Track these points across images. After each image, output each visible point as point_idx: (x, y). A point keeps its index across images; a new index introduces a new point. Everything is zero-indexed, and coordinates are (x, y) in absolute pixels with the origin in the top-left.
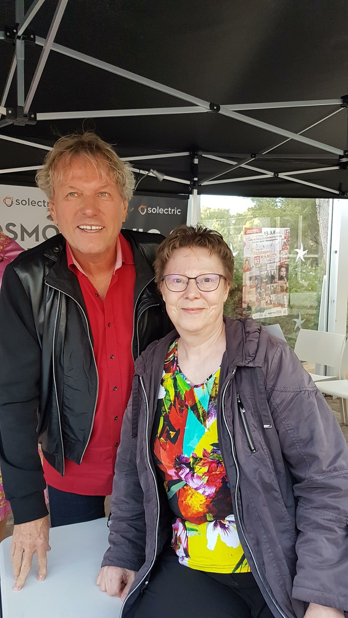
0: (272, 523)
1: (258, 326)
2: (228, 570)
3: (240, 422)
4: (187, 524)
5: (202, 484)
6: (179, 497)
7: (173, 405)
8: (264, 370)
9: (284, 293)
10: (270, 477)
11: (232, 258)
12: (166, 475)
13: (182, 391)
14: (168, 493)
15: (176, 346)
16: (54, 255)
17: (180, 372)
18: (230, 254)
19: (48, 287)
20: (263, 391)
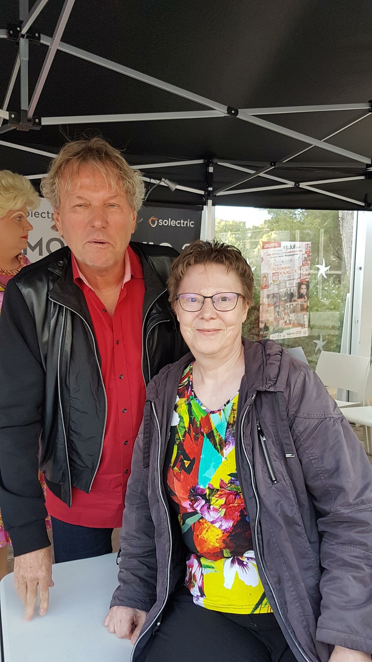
0: (295, 560)
1: (279, 348)
2: (247, 611)
3: (260, 451)
4: (203, 561)
5: (219, 517)
6: (194, 530)
7: (188, 433)
8: (286, 395)
9: (305, 312)
10: (292, 511)
11: (251, 275)
12: (180, 506)
13: (198, 418)
14: (182, 527)
15: (191, 369)
16: (58, 269)
17: (196, 397)
18: (249, 271)
19: (52, 303)
20: (285, 417)
